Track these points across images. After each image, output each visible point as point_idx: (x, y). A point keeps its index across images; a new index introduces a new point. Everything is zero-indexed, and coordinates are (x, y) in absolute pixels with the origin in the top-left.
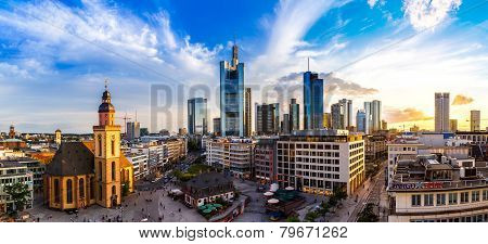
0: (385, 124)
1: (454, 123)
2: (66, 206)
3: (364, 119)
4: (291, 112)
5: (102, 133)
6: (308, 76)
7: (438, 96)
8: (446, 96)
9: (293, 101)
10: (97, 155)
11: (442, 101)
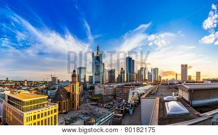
0: (160, 77)
1: (190, 77)
2: (64, 111)
3: (151, 76)
4: (121, 73)
5: (74, 85)
6: (128, 59)
7: (182, 66)
8: (186, 66)
9: (122, 69)
10: (72, 92)
11: (184, 68)
